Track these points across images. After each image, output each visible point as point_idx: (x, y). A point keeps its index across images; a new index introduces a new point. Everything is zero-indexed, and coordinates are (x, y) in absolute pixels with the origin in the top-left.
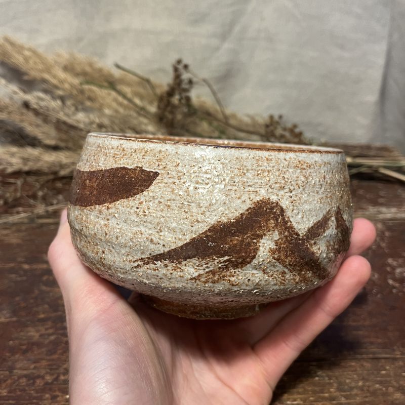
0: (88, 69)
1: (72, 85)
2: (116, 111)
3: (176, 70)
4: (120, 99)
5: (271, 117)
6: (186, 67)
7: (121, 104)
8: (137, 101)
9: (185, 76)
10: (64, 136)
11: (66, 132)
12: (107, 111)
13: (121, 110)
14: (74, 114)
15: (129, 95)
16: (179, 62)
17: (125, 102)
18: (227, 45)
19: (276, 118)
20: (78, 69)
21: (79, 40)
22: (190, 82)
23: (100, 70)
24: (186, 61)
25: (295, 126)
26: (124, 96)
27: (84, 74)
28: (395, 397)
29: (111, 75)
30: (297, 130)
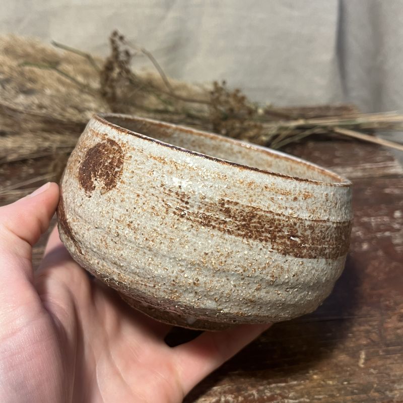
0: (30, 50)
1: (11, 68)
2: (58, 91)
3: (113, 42)
4: (63, 78)
5: (215, 84)
6: (121, 38)
7: (63, 84)
8: (80, 79)
9: (122, 48)
10: (9, 121)
11: (10, 117)
12: (48, 92)
13: (63, 89)
14: (16, 97)
15: (72, 74)
16: (115, 34)
17: (68, 81)
18: (172, 15)
19: (220, 84)
20: (19, 51)
21: (19, 21)
22: (127, 53)
23: (43, 50)
24: (121, 32)
25: (238, 91)
26: (66, 75)
27: (27, 55)
28: (339, 359)
29: (55, 55)
30: (240, 95)
